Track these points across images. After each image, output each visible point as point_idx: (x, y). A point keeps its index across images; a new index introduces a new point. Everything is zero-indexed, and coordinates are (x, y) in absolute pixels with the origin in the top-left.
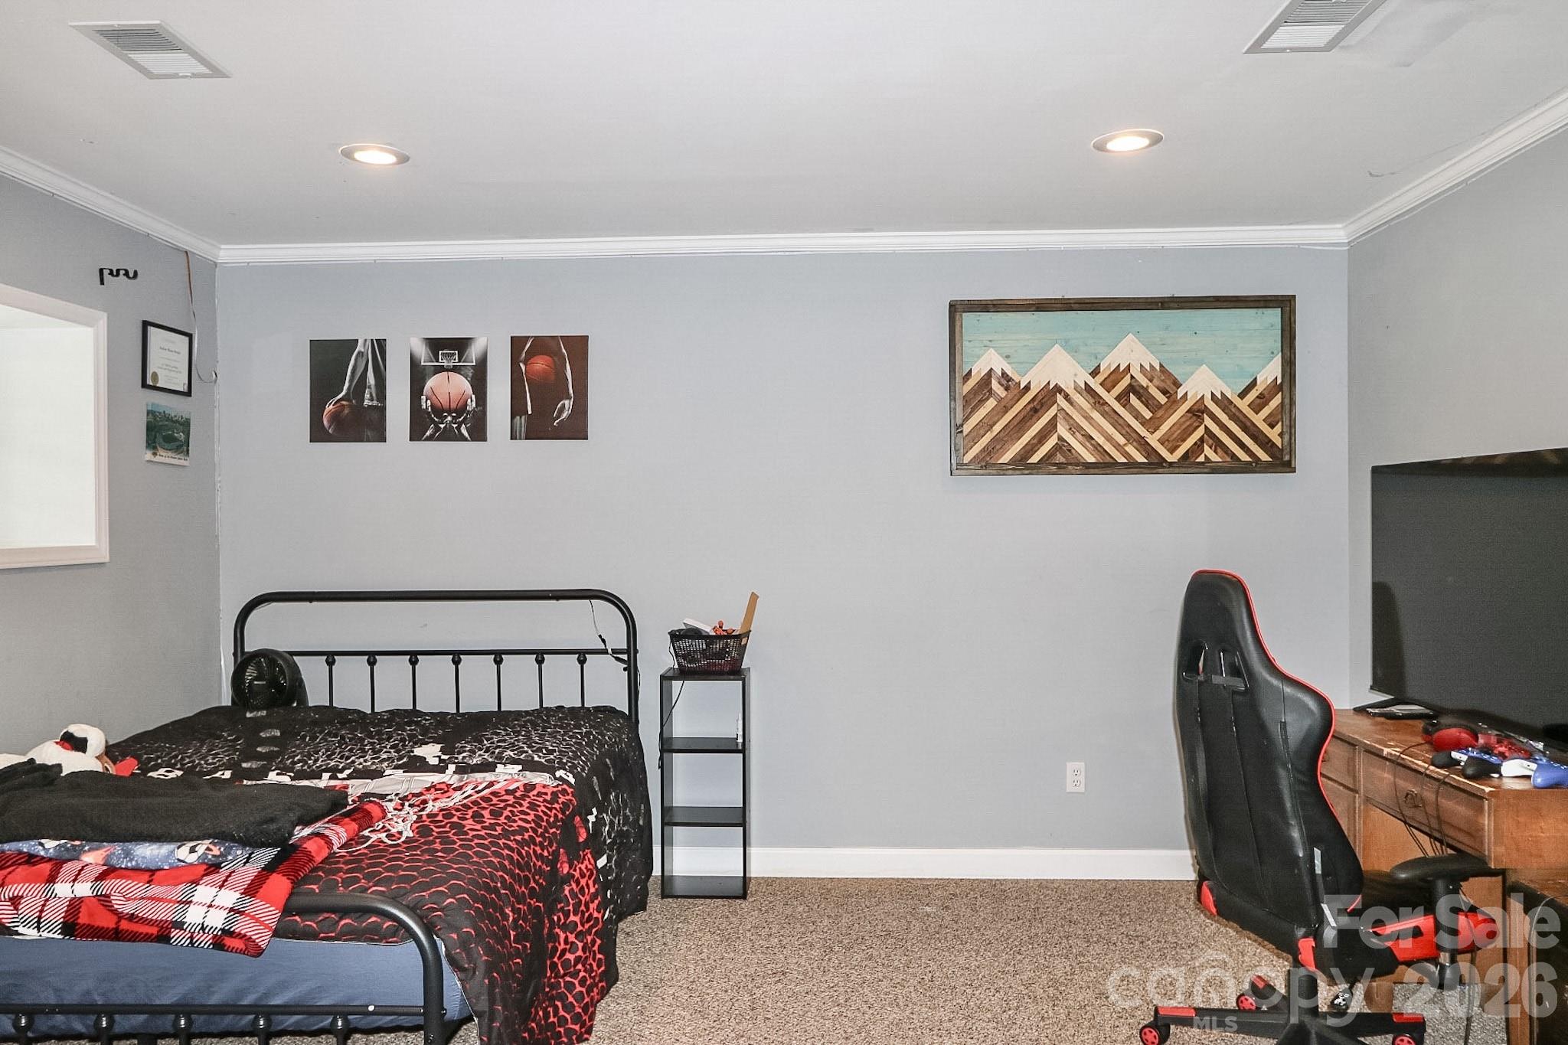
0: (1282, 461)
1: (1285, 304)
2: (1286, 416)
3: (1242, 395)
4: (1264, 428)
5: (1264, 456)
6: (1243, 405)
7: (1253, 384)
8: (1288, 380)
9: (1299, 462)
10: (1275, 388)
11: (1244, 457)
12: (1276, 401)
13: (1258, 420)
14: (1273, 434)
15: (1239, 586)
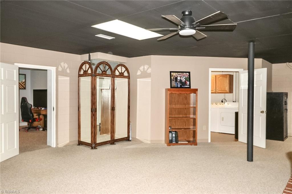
0: (25, 88)
1: (25, 75)
2: (25, 84)
3: (21, 82)
4: (23, 86)
5: (23, 88)
6: (21, 83)
7: (22, 82)
8: (25, 81)
9: (26, 89)
10: (24, 82)
11: (21, 88)
12: (24, 83)
13: (23, 85)
14: (24, 86)
15: (26, 98)
